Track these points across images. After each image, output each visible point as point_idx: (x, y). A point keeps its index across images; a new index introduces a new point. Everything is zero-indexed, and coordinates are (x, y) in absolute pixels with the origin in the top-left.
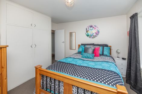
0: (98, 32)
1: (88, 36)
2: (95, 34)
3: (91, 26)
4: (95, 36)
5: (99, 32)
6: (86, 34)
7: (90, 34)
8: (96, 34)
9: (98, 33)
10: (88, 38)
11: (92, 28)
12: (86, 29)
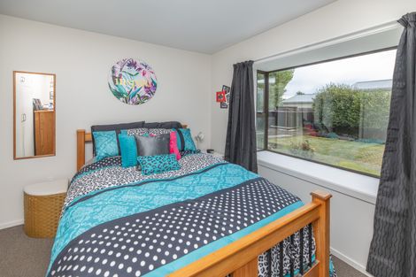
0: (154, 85)
1: (118, 94)
2: (143, 92)
3: (132, 64)
4: (144, 97)
5: (156, 86)
6: (113, 87)
7: (127, 90)
8: (147, 92)
9: (151, 88)
10: (119, 103)
11: (133, 71)
12: (113, 71)
